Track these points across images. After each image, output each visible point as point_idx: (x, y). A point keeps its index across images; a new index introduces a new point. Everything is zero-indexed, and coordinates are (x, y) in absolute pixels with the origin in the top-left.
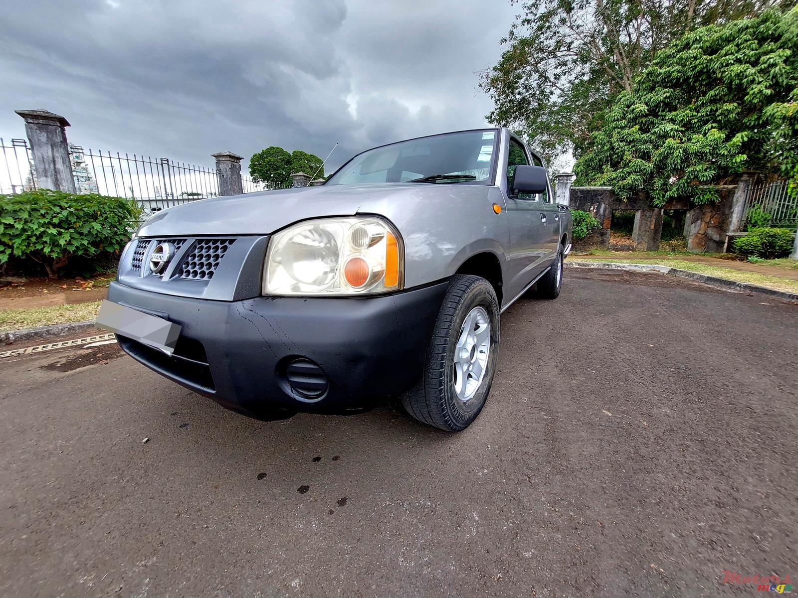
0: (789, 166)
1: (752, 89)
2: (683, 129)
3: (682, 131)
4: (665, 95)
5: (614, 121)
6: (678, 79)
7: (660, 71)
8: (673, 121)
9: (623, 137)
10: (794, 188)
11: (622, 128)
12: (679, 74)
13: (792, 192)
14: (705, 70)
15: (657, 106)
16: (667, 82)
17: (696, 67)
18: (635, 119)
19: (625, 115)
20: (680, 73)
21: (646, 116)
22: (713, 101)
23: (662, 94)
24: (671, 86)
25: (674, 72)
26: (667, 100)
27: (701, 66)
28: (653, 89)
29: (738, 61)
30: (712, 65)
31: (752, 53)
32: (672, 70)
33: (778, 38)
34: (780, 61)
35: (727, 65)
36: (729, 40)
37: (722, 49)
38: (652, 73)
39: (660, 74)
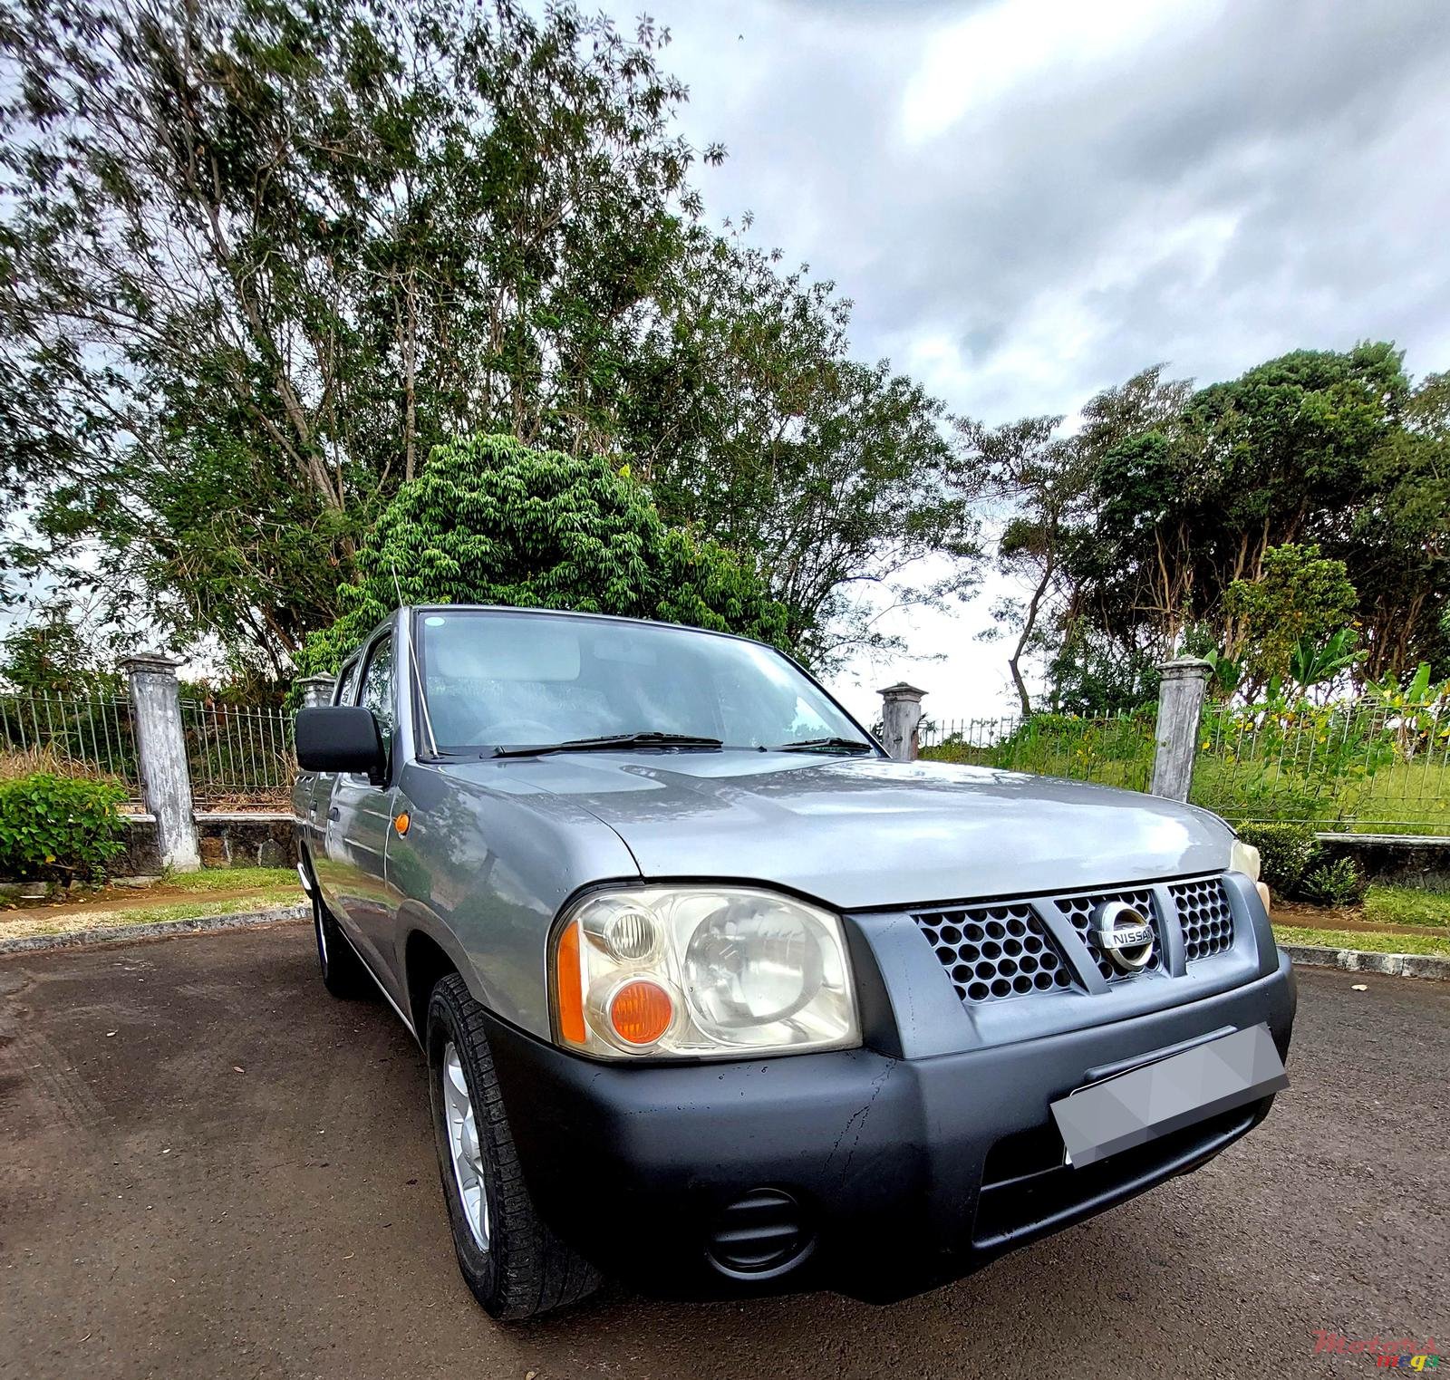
4: (482, 548)
6: (497, 523)
7: (458, 492)
12: (497, 515)
14: (540, 525)
15: (472, 564)
16: (477, 521)
17: (524, 512)
19: (412, 565)
20: (498, 512)
21: (455, 578)
23: (479, 545)
24: (488, 533)
25: (486, 504)
26: (488, 560)
27: (533, 514)
28: (447, 525)
29: (584, 527)
30: (550, 520)
31: (597, 521)
32: (483, 500)
33: (620, 511)
34: (635, 551)
35: (572, 529)
36: (563, 484)
37: (555, 494)
38: (443, 492)
39: (461, 500)
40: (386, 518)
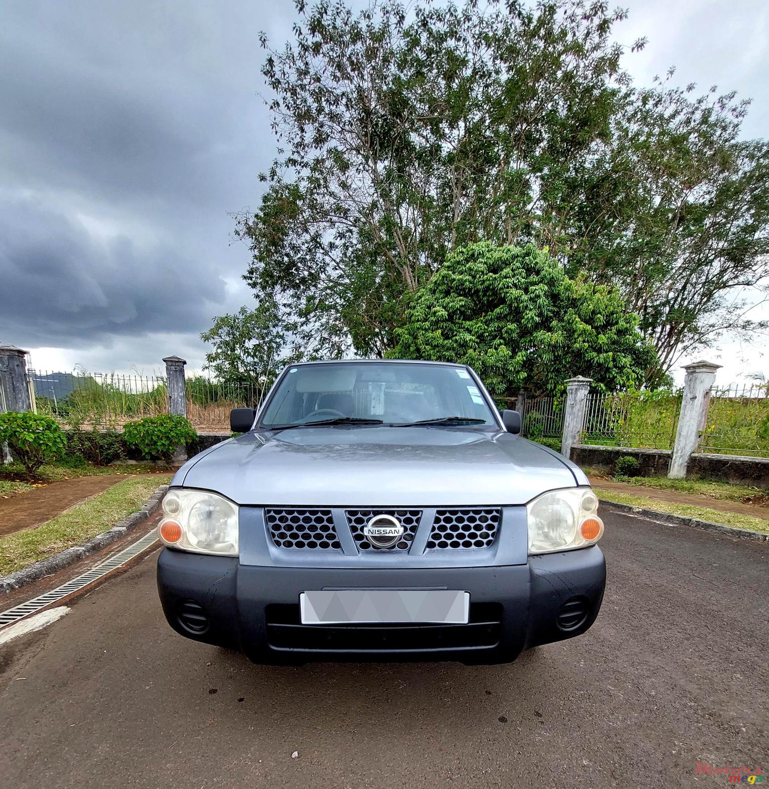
0: (553, 386)
1: (526, 314)
2: (478, 341)
3: (477, 343)
4: (461, 304)
5: (418, 321)
6: (470, 290)
7: (453, 276)
8: (469, 331)
9: (428, 340)
10: (557, 405)
11: (426, 330)
12: (471, 285)
13: (556, 408)
14: (491, 287)
15: (454, 312)
16: (461, 290)
17: (484, 281)
18: (437, 322)
19: (426, 316)
20: (471, 283)
21: (445, 321)
22: (499, 318)
23: (458, 302)
24: (465, 295)
25: (466, 281)
26: (463, 309)
27: (488, 282)
28: (447, 293)
29: (515, 285)
30: (496, 284)
31: (523, 280)
32: (464, 279)
33: (538, 273)
34: (542, 294)
35: (508, 287)
36: (506, 263)
37: (502, 270)
38: (447, 277)
39: (454, 280)
40: (419, 294)
